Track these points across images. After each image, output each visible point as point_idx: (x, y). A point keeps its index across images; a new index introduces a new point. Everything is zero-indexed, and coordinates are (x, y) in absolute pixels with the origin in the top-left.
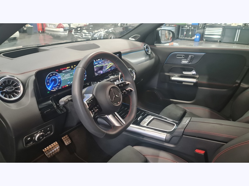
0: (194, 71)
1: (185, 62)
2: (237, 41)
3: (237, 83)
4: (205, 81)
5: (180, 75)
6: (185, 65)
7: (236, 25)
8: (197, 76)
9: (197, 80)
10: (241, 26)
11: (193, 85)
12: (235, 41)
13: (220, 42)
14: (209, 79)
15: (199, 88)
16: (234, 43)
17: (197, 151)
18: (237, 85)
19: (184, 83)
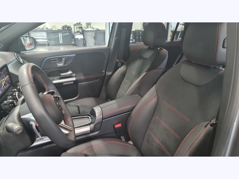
0: (70, 71)
1: (60, 65)
2: (62, 43)
3: (103, 73)
4: (82, 77)
5: (59, 77)
6: (61, 67)
7: (57, 30)
8: (74, 75)
9: (76, 78)
10: (60, 30)
11: (73, 83)
12: (60, 43)
13: (48, 45)
14: (85, 75)
15: (79, 84)
16: (60, 45)
17: (116, 126)
18: (104, 74)
19: (64, 84)
